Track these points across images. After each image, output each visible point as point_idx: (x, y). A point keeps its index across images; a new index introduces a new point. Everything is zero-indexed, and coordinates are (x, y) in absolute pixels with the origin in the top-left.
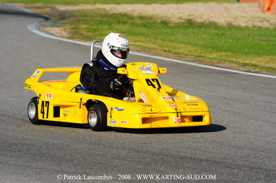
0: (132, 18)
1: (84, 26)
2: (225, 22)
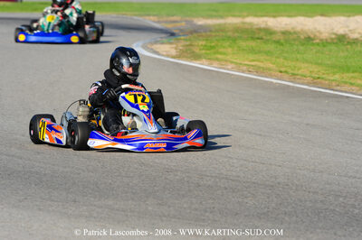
0: (272, 33)
1: (200, 43)
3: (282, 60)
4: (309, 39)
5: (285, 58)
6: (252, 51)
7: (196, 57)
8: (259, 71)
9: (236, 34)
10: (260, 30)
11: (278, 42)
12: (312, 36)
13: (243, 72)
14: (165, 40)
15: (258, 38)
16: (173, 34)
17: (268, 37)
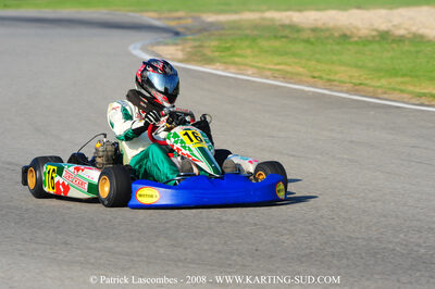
0: (299, 31)
3: (314, 62)
4: (345, 37)
5: (318, 61)
6: (276, 52)
7: (209, 61)
8: (286, 76)
9: (256, 32)
10: (283, 26)
11: (307, 41)
12: (348, 33)
13: (267, 78)
14: (169, 41)
15: (282, 37)
16: (177, 34)
17: (295, 36)
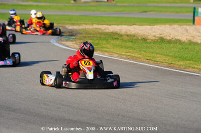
0: (121, 36)
2: (186, 39)
4: (145, 40)
5: (145, 52)
8: (133, 58)
13: (125, 59)
17: (121, 38)
